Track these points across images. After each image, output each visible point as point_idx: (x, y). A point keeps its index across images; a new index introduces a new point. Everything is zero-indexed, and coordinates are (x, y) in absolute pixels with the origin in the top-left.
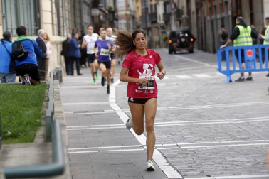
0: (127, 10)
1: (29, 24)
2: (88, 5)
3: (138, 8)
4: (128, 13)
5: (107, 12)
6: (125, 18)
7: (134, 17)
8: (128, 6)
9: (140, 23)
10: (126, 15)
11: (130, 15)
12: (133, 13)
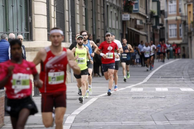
0: (178, 15)
1: (19, 28)
2: (118, 9)
3: (190, 12)
4: (179, 18)
5: (148, 17)
6: (175, 24)
7: (185, 23)
8: (179, 10)
9: (192, 29)
10: (177, 20)
11: (181, 20)
12: (184, 19)
